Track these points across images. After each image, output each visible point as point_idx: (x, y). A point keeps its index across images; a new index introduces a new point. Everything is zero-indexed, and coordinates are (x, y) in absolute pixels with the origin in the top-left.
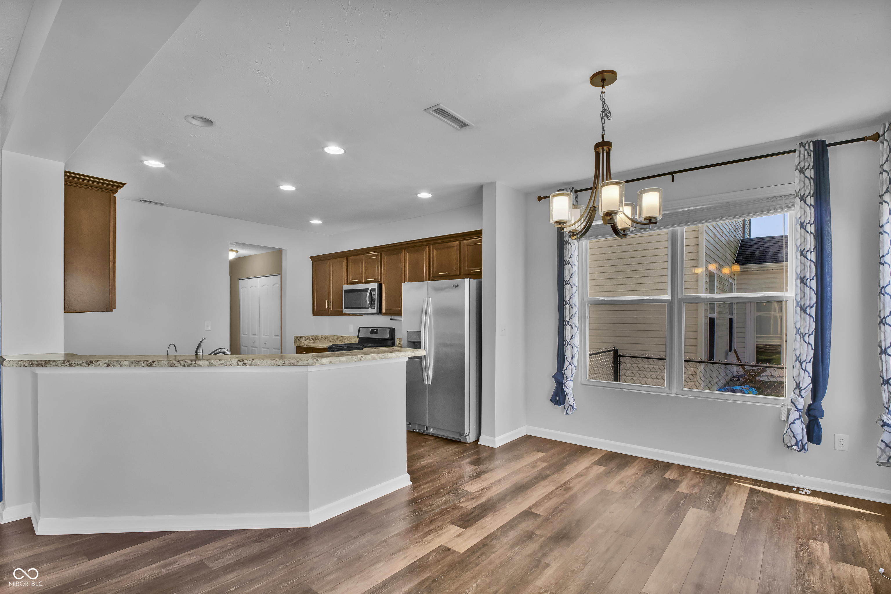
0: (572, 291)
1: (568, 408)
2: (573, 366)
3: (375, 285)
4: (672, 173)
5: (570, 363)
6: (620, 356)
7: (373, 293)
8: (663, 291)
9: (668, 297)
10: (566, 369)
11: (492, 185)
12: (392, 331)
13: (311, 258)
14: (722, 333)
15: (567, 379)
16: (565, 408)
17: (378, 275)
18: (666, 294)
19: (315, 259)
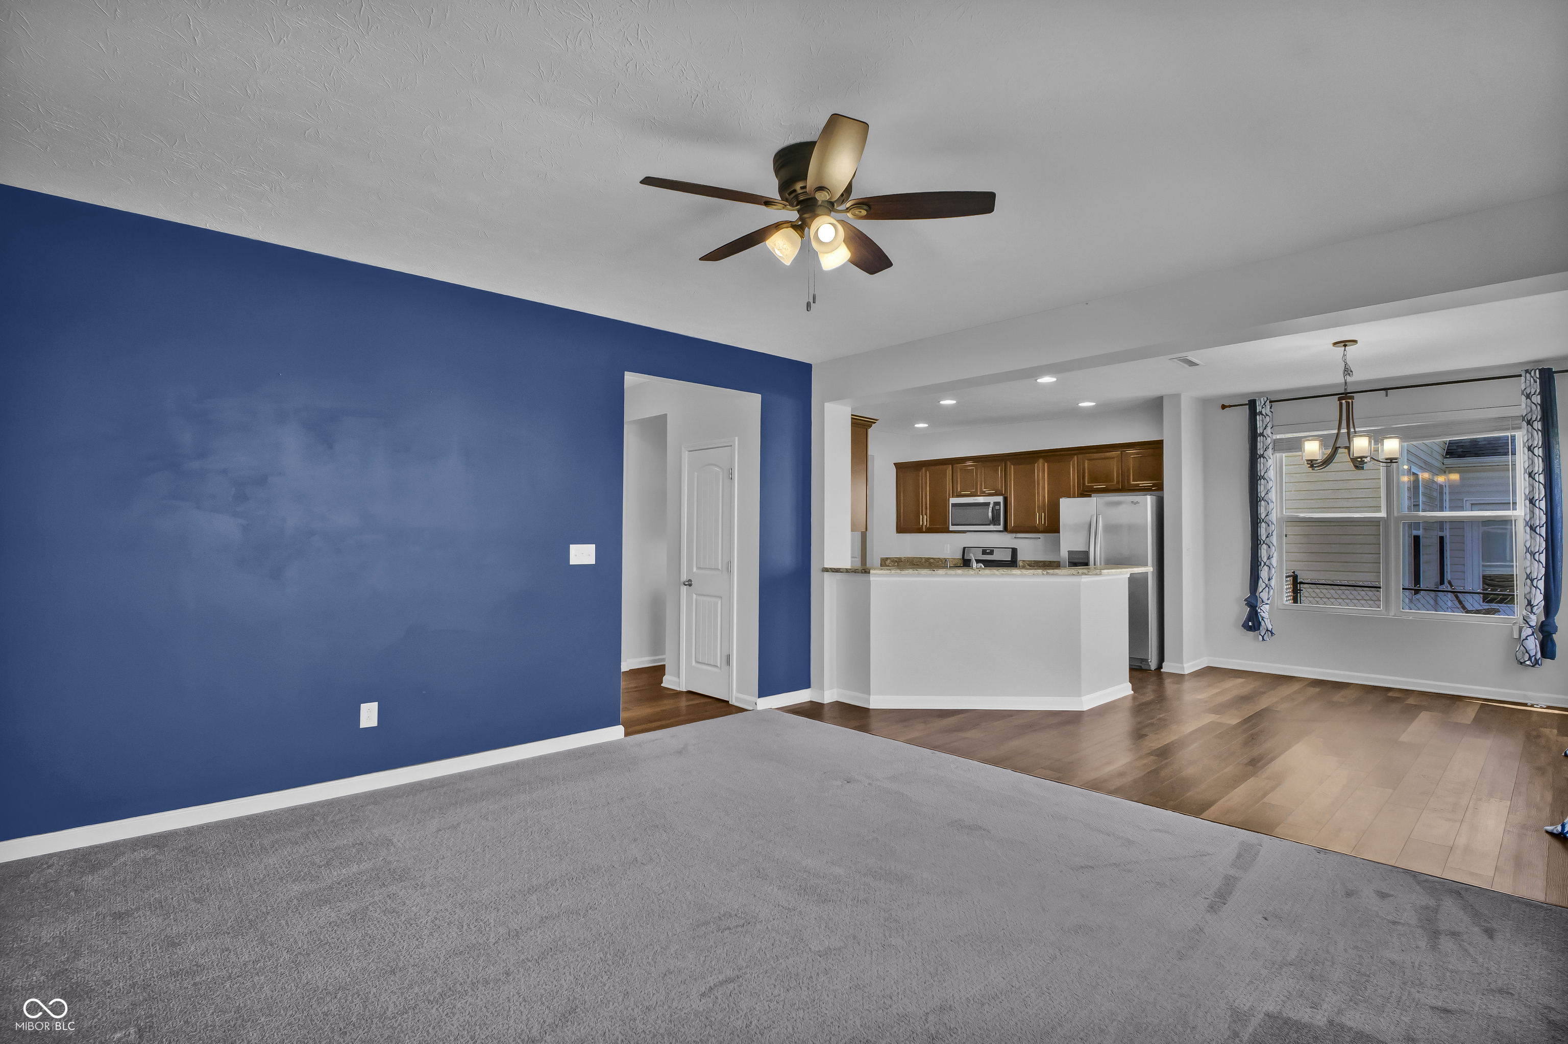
0: (1269, 507)
1: (1265, 633)
2: (1270, 588)
3: (1000, 499)
4: (1386, 389)
5: (1267, 586)
6: (1301, 583)
7: (997, 507)
8: (1378, 509)
9: (1383, 514)
10: (1262, 592)
11: (1177, 397)
12: (1014, 551)
13: (894, 464)
14: (1429, 556)
15: (1263, 602)
16: (1260, 635)
17: (1002, 487)
18: (1379, 511)
19: (899, 466)
